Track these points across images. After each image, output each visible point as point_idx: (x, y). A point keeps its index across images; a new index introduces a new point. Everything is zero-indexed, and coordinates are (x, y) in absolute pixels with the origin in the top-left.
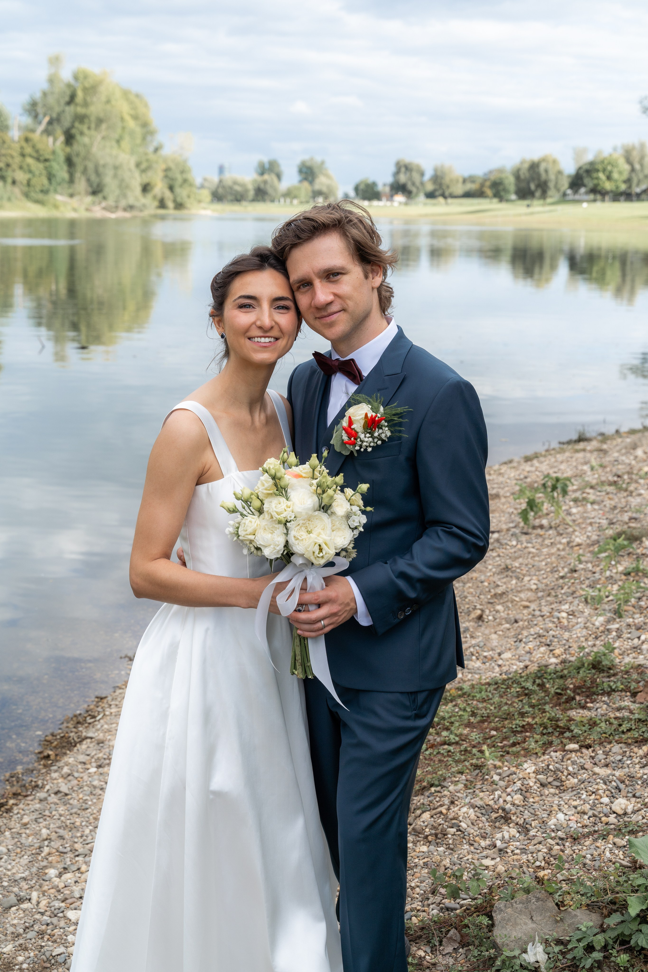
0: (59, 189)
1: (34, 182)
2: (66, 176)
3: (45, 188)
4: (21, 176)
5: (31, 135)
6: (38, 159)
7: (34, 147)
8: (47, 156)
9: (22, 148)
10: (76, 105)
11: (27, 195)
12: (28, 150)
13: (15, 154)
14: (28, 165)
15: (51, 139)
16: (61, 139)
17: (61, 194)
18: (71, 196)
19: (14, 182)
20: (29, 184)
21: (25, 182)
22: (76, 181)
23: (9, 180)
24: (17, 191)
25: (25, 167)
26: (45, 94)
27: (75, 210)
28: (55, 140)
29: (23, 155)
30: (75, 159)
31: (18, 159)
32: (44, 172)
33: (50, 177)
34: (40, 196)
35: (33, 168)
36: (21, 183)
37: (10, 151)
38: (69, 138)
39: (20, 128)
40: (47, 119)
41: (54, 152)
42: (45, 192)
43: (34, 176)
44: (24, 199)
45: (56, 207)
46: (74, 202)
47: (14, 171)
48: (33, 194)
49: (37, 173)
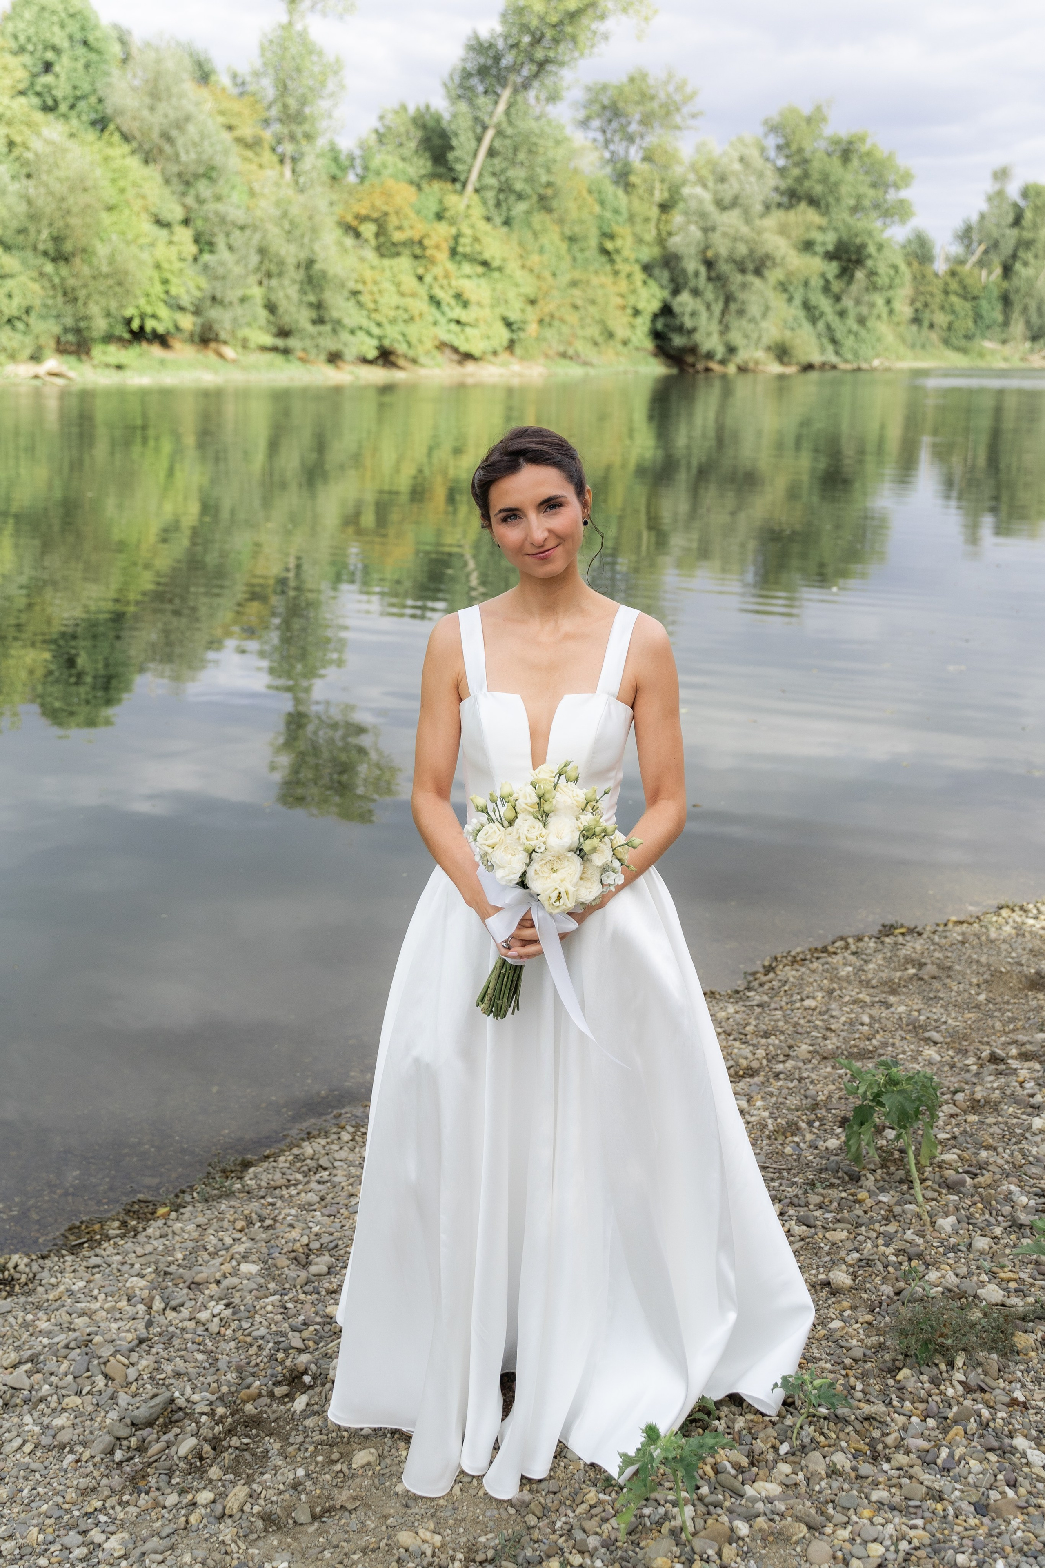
0: (988, 334)
1: (956, 325)
2: (999, 316)
3: (970, 333)
4: (941, 319)
5: (959, 269)
6: (964, 298)
7: (961, 282)
8: (976, 292)
9: (946, 284)
10: (1023, 228)
11: (946, 342)
12: (954, 286)
13: (936, 291)
14: (952, 305)
15: (984, 273)
16: (998, 271)
17: (990, 340)
18: (1004, 342)
19: (932, 326)
20: (950, 327)
21: (945, 325)
22: (1012, 323)
23: (926, 323)
24: (934, 336)
25: (947, 306)
26: (983, 217)
27: (1006, 359)
28: (990, 273)
29: (946, 293)
30: (1013, 297)
31: (939, 298)
32: (970, 313)
33: (978, 317)
34: (963, 343)
35: (958, 308)
36: (941, 328)
37: (929, 289)
38: (1007, 271)
39: (948, 259)
40: (982, 248)
41: (985, 287)
42: (968, 337)
43: (957, 317)
44: (941, 345)
45: (981, 355)
46: (1007, 350)
47: (932, 312)
48: (954, 340)
49: (962, 313)
